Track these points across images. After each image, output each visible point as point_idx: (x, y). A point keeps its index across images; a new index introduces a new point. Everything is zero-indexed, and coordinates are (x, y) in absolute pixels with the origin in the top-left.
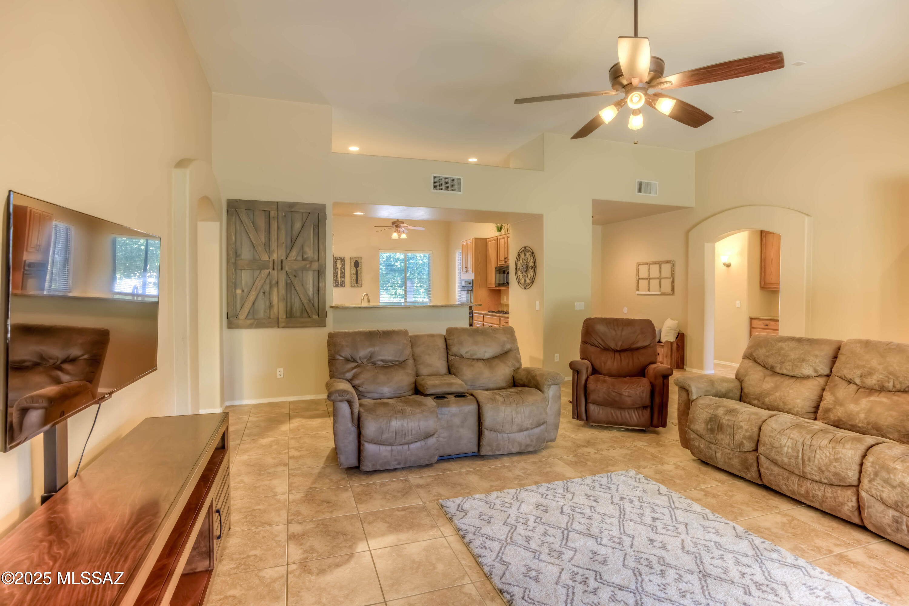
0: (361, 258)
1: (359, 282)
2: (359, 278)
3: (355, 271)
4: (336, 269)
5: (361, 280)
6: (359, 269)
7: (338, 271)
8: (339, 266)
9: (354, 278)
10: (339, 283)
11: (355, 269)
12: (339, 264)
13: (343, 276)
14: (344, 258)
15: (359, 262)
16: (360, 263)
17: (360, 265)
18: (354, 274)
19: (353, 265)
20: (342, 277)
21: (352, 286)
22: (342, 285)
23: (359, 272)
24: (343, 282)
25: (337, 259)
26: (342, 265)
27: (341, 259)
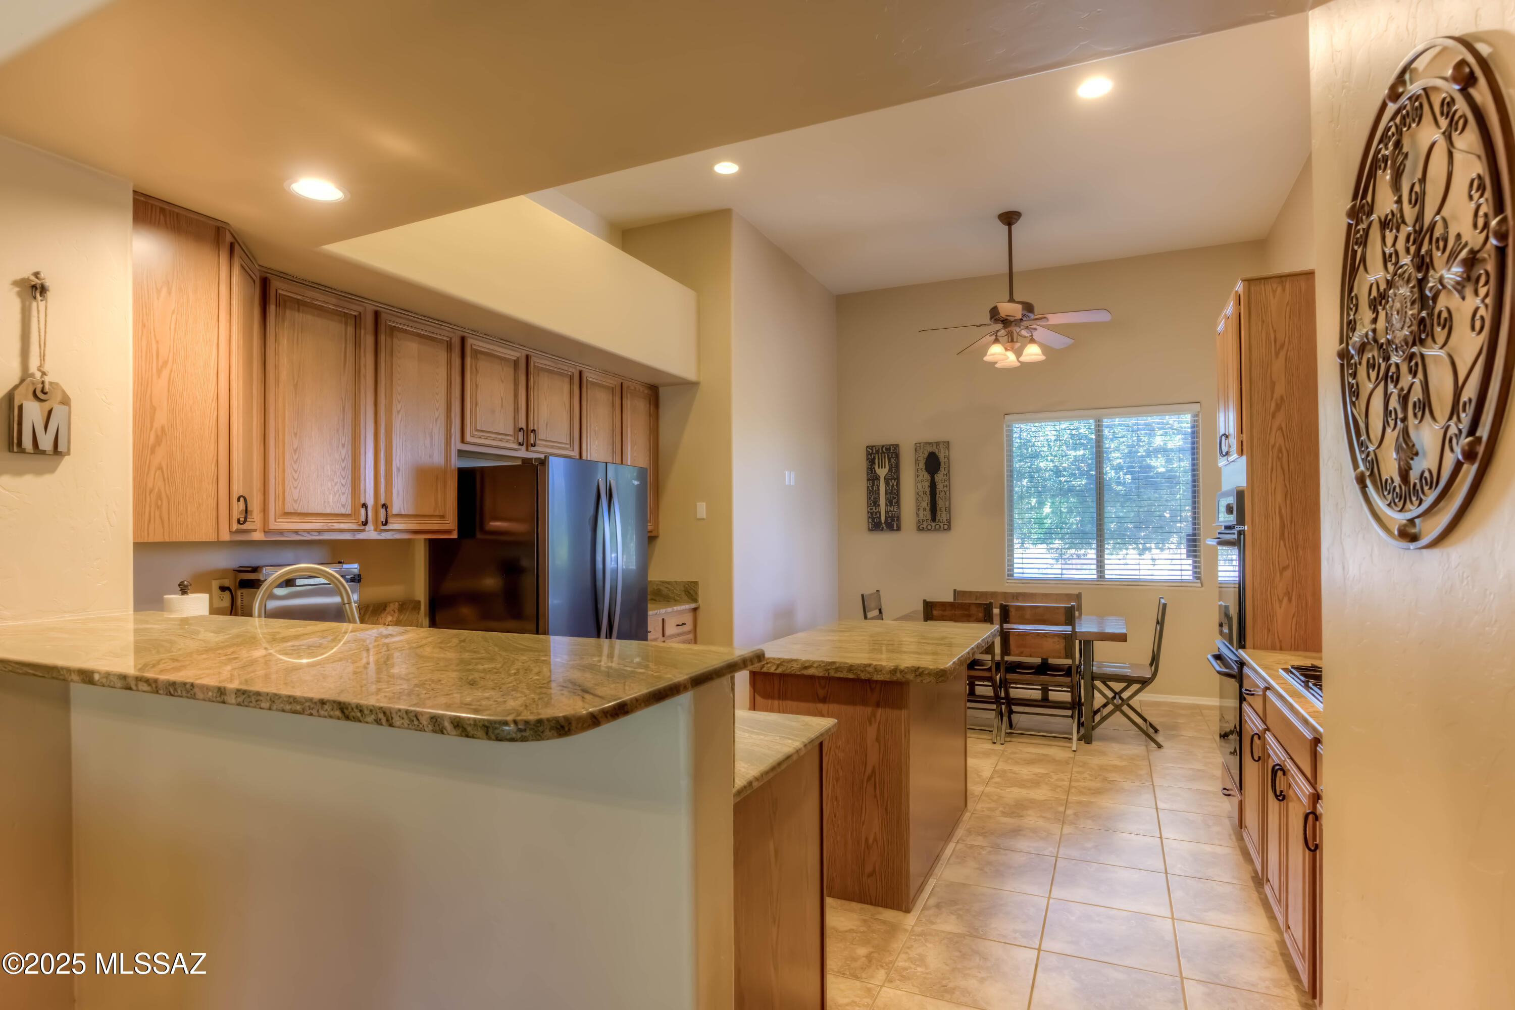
0: (947, 444)
1: (942, 516)
2: (940, 503)
3: (927, 484)
4: (873, 481)
5: (949, 510)
6: (939, 477)
7: (878, 487)
8: (882, 472)
9: (926, 504)
10: (883, 520)
11: (927, 477)
12: (881, 466)
13: (894, 498)
14: (896, 446)
15: (941, 455)
16: (942, 460)
17: (942, 466)
18: (925, 493)
19: (922, 465)
20: (890, 502)
21: (920, 529)
22: (892, 524)
23: (940, 487)
24: (892, 518)
25: (877, 452)
26: (890, 470)
27: (888, 449)
